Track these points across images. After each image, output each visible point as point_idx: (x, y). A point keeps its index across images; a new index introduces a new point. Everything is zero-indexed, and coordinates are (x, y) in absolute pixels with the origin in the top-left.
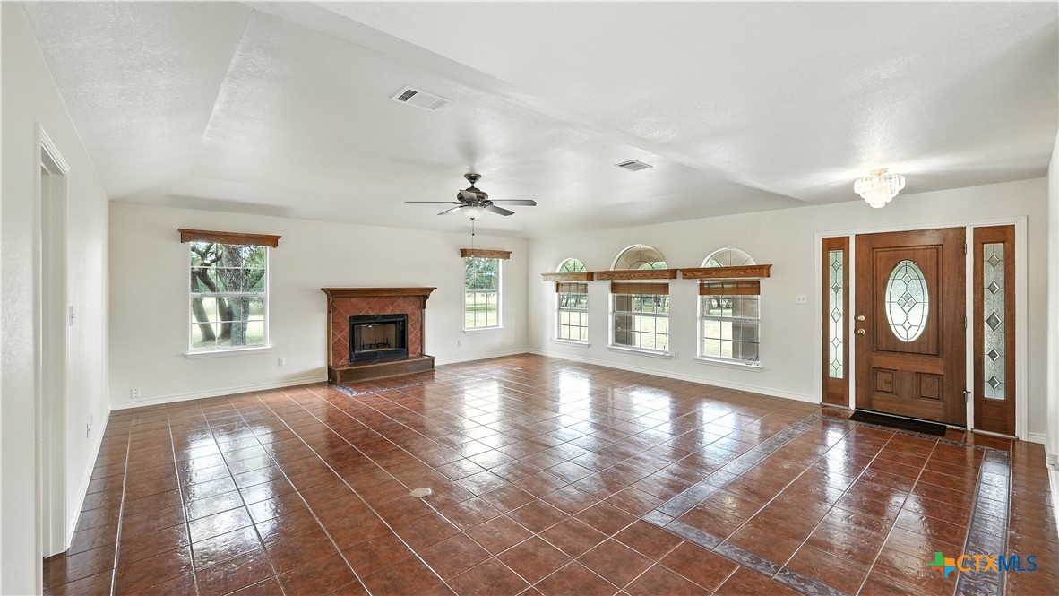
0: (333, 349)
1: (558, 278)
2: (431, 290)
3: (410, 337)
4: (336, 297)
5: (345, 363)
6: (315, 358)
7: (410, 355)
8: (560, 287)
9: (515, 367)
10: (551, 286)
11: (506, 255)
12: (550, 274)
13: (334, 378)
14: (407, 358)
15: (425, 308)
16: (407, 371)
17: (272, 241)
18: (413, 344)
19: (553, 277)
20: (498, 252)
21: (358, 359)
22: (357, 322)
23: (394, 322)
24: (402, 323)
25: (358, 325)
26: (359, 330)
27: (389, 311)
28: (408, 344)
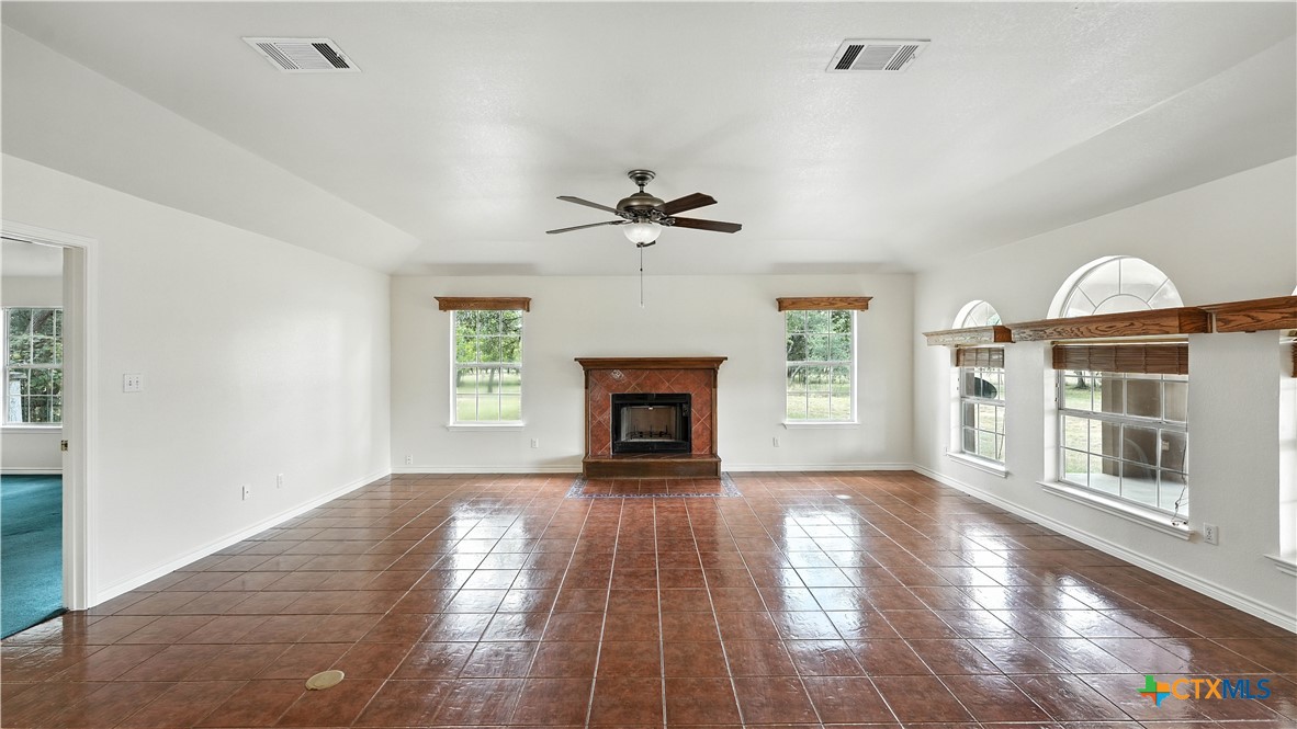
0: (592, 433)
1: (960, 340)
2: (720, 360)
3: (695, 427)
4: (594, 368)
5: (607, 453)
6: (569, 443)
7: (694, 452)
8: (962, 358)
9: (840, 492)
10: (944, 354)
11: (862, 303)
12: (942, 333)
13: (594, 472)
14: (690, 457)
15: (715, 387)
16: (678, 475)
17: (524, 303)
18: (698, 436)
19: (948, 339)
20: (842, 299)
21: (622, 449)
22: (621, 402)
23: (674, 405)
24: (684, 406)
25: (623, 405)
26: (625, 411)
27: (663, 390)
28: (693, 437)
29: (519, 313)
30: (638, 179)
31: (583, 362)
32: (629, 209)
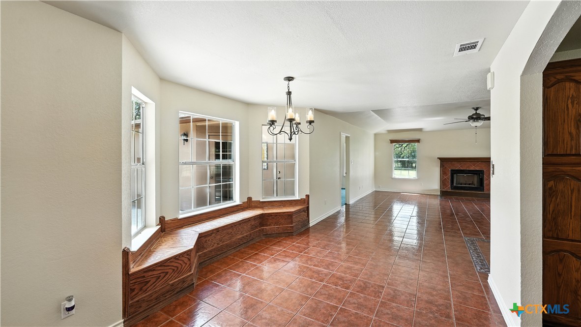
0: (443, 182)
3: (486, 182)
4: (444, 161)
5: (449, 188)
6: (434, 185)
13: (444, 194)
16: (479, 197)
17: (418, 141)
21: (453, 187)
22: (454, 172)
23: (476, 174)
24: (481, 174)
25: (455, 173)
26: (455, 175)
27: (472, 168)
28: (485, 185)
29: (416, 144)
30: (475, 109)
31: (440, 159)
32: (472, 118)
